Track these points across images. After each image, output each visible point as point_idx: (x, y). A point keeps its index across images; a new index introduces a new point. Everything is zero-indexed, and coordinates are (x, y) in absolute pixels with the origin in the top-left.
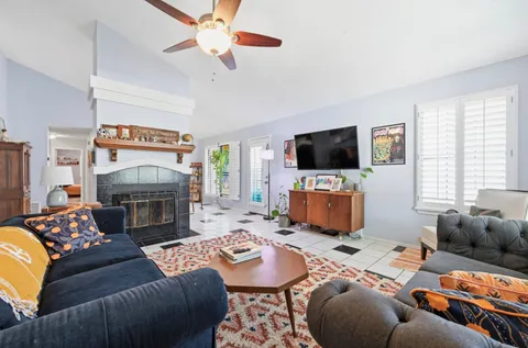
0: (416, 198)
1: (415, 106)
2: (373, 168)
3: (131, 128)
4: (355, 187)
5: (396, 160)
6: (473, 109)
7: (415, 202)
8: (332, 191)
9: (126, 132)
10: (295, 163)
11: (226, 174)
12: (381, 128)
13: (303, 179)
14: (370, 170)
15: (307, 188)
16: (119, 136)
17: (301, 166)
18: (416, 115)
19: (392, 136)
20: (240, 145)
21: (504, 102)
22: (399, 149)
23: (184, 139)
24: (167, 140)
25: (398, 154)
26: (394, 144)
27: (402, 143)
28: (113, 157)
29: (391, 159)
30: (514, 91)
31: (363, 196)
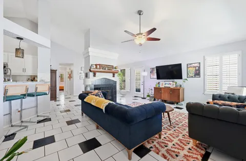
0: (204, 90)
1: (204, 57)
2: (188, 79)
3: (99, 65)
4: (181, 86)
5: (197, 76)
6: (226, 58)
7: (204, 92)
8: (171, 87)
9: (98, 66)
10: (155, 77)
11: (124, 81)
12: (190, 64)
13: (159, 83)
14: (186, 79)
15: (161, 86)
16: (96, 68)
17: (158, 78)
18: (204, 60)
19: (195, 67)
20: (130, 70)
21: (237, 56)
22: (198, 72)
23: (115, 68)
24: (110, 69)
25: (197, 74)
26: (196, 70)
27: (199, 70)
28: (94, 75)
29: (195, 76)
30: (240, 52)
31: (183, 89)
